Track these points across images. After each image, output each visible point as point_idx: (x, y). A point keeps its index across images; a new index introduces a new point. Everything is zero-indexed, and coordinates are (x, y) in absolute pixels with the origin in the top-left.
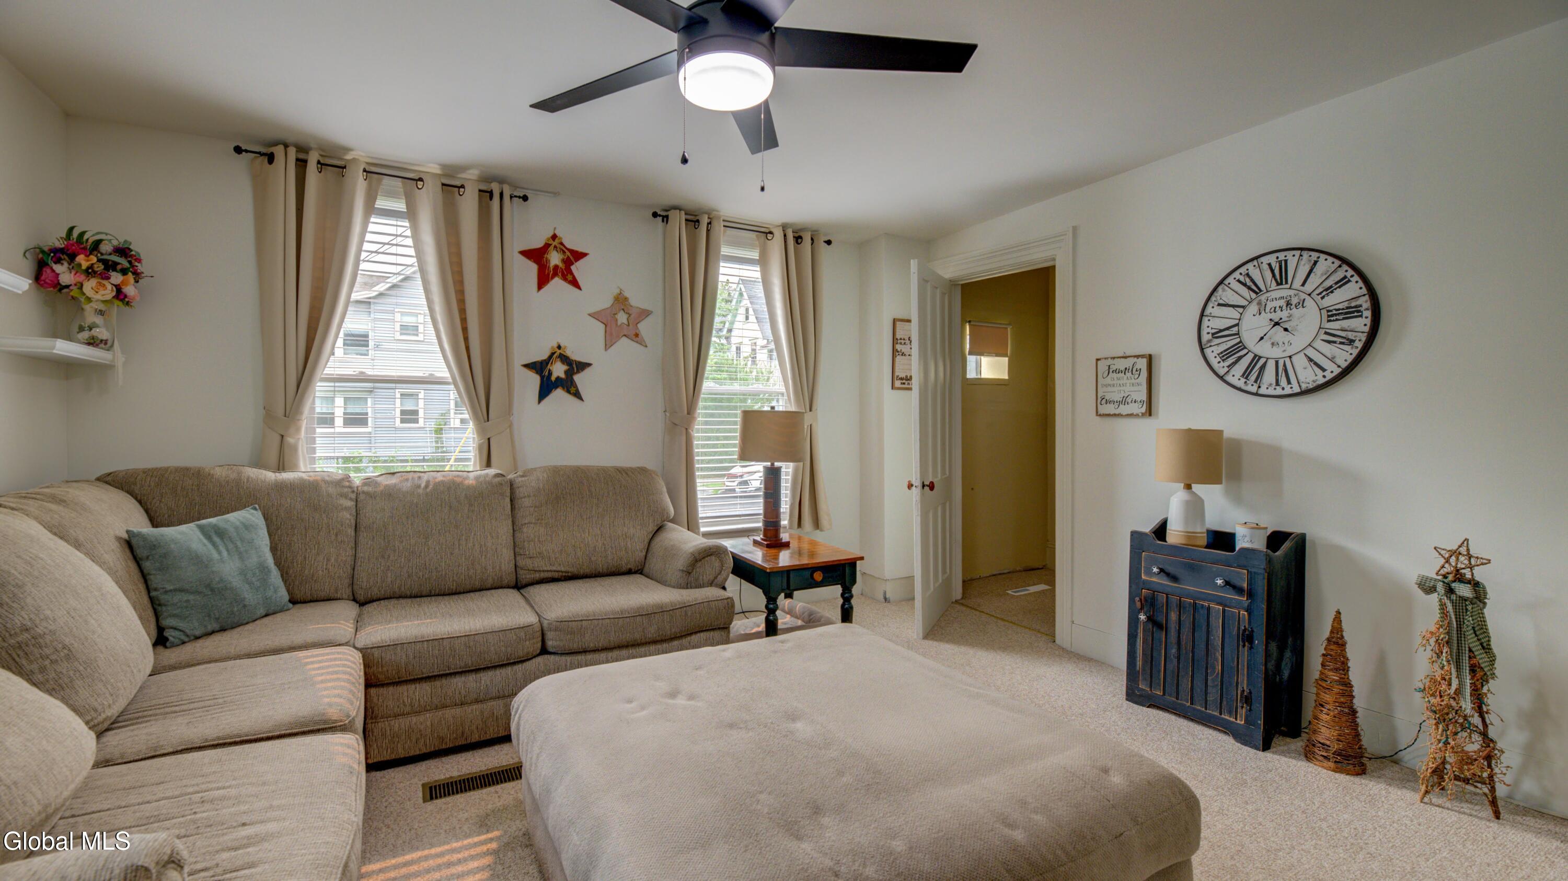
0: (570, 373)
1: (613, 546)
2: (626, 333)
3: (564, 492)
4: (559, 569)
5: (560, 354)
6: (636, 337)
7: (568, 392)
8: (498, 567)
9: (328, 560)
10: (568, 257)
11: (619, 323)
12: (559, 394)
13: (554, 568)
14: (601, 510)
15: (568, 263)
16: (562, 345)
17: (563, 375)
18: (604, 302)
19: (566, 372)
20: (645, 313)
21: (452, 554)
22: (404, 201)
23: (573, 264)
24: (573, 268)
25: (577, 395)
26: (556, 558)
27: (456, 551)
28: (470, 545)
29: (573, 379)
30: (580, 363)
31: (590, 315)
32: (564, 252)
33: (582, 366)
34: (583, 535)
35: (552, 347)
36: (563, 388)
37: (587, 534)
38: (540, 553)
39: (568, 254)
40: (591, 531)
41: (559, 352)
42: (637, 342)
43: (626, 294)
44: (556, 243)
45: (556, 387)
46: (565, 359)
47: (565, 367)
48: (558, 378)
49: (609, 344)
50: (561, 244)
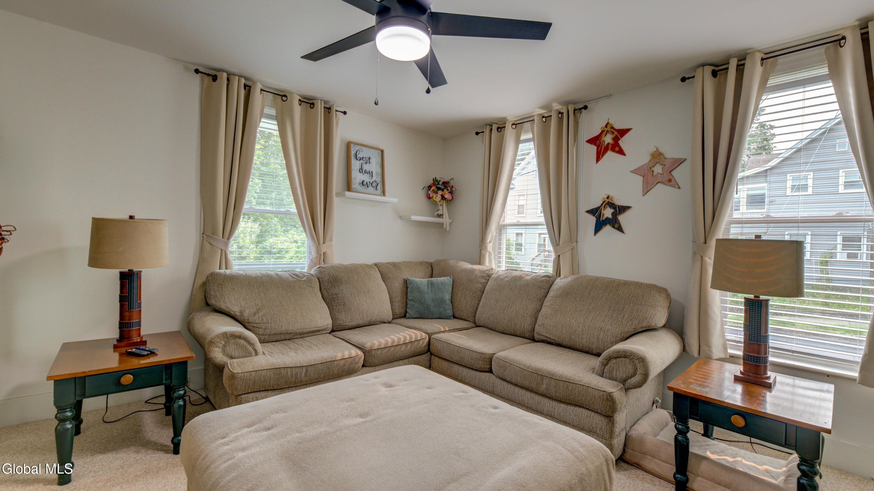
0: (615, 215)
1: (589, 333)
2: (660, 180)
3: (572, 292)
4: (549, 336)
5: (608, 201)
6: (670, 181)
7: (614, 227)
8: (523, 326)
9: (467, 303)
10: (617, 136)
11: (655, 173)
12: (608, 229)
13: (547, 335)
14: (591, 307)
15: (616, 140)
16: (610, 196)
17: (610, 216)
18: (644, 159)
19: (612, 214)
20: (680, 162)
21: (503, 312)
22: (531, 133)
23: (619, 139)
24: (620, 142)
25: (620, 229)
26: (550, 330)
27: (505, 312)
28: (512, 310)
29: (616, 217)
30: (622, 207)
31: (631, 172)
32: (613, 133)
33: (624, 209)
34: (571, 321)
35: (603, 198)
36: (610, 225)
37: (574, 321)
38: (543, 324)
39: (616, 133)
40: (578, 319)
41: (607, 200)
42: (670, 186)
43: (662, 150)
44: (608, 128)
45: (605, 224)
46: (612, 205)
47: (612, 211)
48: (607, 218)
49: (646, 190)
50: (612, 128)
